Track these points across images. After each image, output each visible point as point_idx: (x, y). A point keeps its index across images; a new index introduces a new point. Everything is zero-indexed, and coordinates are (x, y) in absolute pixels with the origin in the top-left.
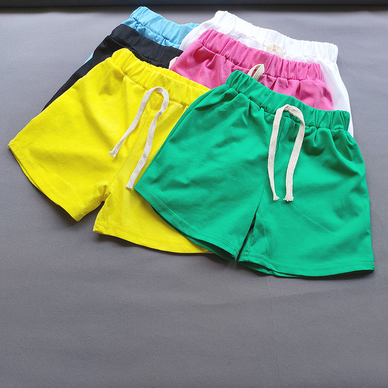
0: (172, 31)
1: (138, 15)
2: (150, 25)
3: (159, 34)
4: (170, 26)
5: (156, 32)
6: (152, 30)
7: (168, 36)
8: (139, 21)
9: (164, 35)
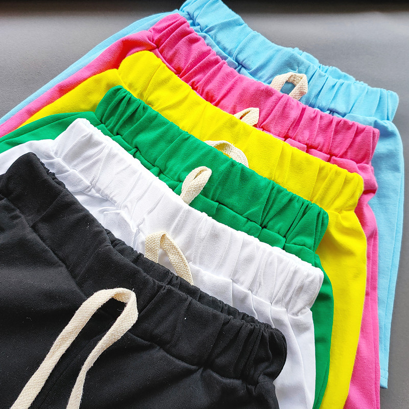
0: (257, 53)
1: (198, 8)
2: (217, 32)
3: (230, 54)
4: (255, 44)
5: (224, 49)
6: (218, 43)
7: (248, 63)
8: (198, 21)
9: (241, 58)
